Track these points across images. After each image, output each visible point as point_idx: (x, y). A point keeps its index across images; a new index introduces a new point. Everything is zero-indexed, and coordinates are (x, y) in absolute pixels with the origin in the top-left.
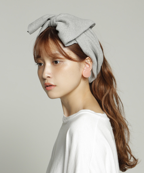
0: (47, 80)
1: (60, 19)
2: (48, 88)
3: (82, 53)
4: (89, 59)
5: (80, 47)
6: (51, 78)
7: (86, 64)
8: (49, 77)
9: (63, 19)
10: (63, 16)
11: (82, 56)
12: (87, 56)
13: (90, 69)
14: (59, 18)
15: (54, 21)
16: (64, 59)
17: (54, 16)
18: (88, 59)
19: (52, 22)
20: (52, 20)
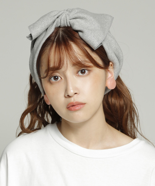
12: (110, 61)
17: (63, 13)
20: (63, 18)
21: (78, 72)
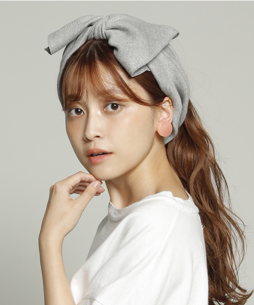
0: (93, 143)
1: (115, 25)
2: (94, 159)
3: (158, 90)
4: (170, 101)
5: (154, 78)
6: (102, 138)
7: (162, 111)
8: (98, 137)
9: (121, 25)
10: (118, 18)
11: (157, 95)
12: (165, 96)
13: (170, 120)
14: (112, 23)
15: (102, 29)
16: (128, 101)
17: (100, 19)
18: (168, 101)
19: (98, 30)
20: (97, 26)
21: (105, 106)
